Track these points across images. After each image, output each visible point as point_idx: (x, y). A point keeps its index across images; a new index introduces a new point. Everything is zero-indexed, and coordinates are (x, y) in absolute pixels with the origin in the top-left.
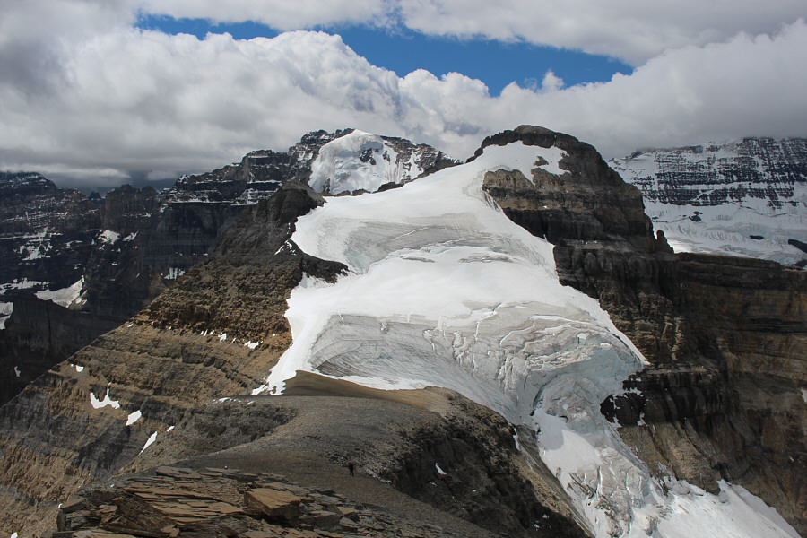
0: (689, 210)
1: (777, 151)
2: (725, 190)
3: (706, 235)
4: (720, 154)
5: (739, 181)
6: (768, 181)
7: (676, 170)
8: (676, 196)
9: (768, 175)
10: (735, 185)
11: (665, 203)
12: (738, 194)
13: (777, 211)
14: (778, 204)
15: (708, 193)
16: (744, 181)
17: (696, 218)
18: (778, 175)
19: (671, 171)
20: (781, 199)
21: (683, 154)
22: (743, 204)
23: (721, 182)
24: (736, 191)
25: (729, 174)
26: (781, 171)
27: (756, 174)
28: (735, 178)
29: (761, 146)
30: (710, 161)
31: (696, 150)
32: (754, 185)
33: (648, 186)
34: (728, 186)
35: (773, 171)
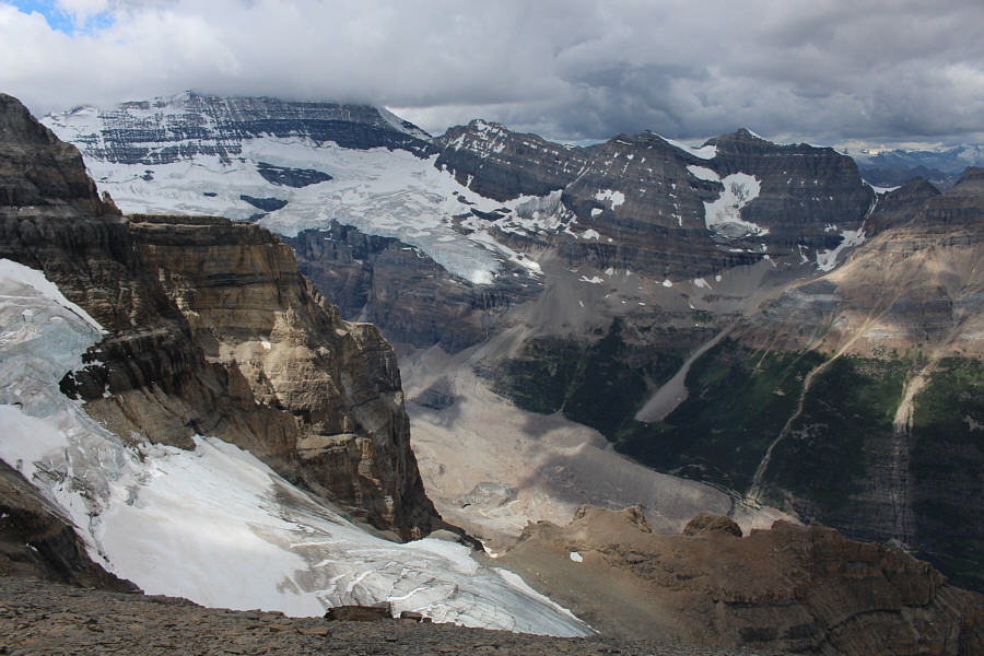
0: (140, 169)
1: (223, 109)
2: (175, 147)
3: (160, 194)
4: (167, 111)
5: (188, 138)
6: (217, 138)
7: (123, 127)
8: (125, 154)
9: (217, 132)
10: (185, 143)
11: (114, 162)
12: (189, 152)
13: (228, 168)
14: (228, 161)
15: (158, 151)
16: (193, 138)
17: (148, 178)
18: (225, 132)
19: (118, 128)
20: (230, 156)
21: (129, 110)
22: (195, 161)
23: (171, 139)
24: (187, 149)
25: (178, 132)
26: (228, 128)
27: (204, 131)
28: (185, 135)
29: (208, 103)
30: (158, 118)
31: (142, 105)
32: (204, 143)
33: (93, 144)
34: (178, 144)
35: (222, 128)
